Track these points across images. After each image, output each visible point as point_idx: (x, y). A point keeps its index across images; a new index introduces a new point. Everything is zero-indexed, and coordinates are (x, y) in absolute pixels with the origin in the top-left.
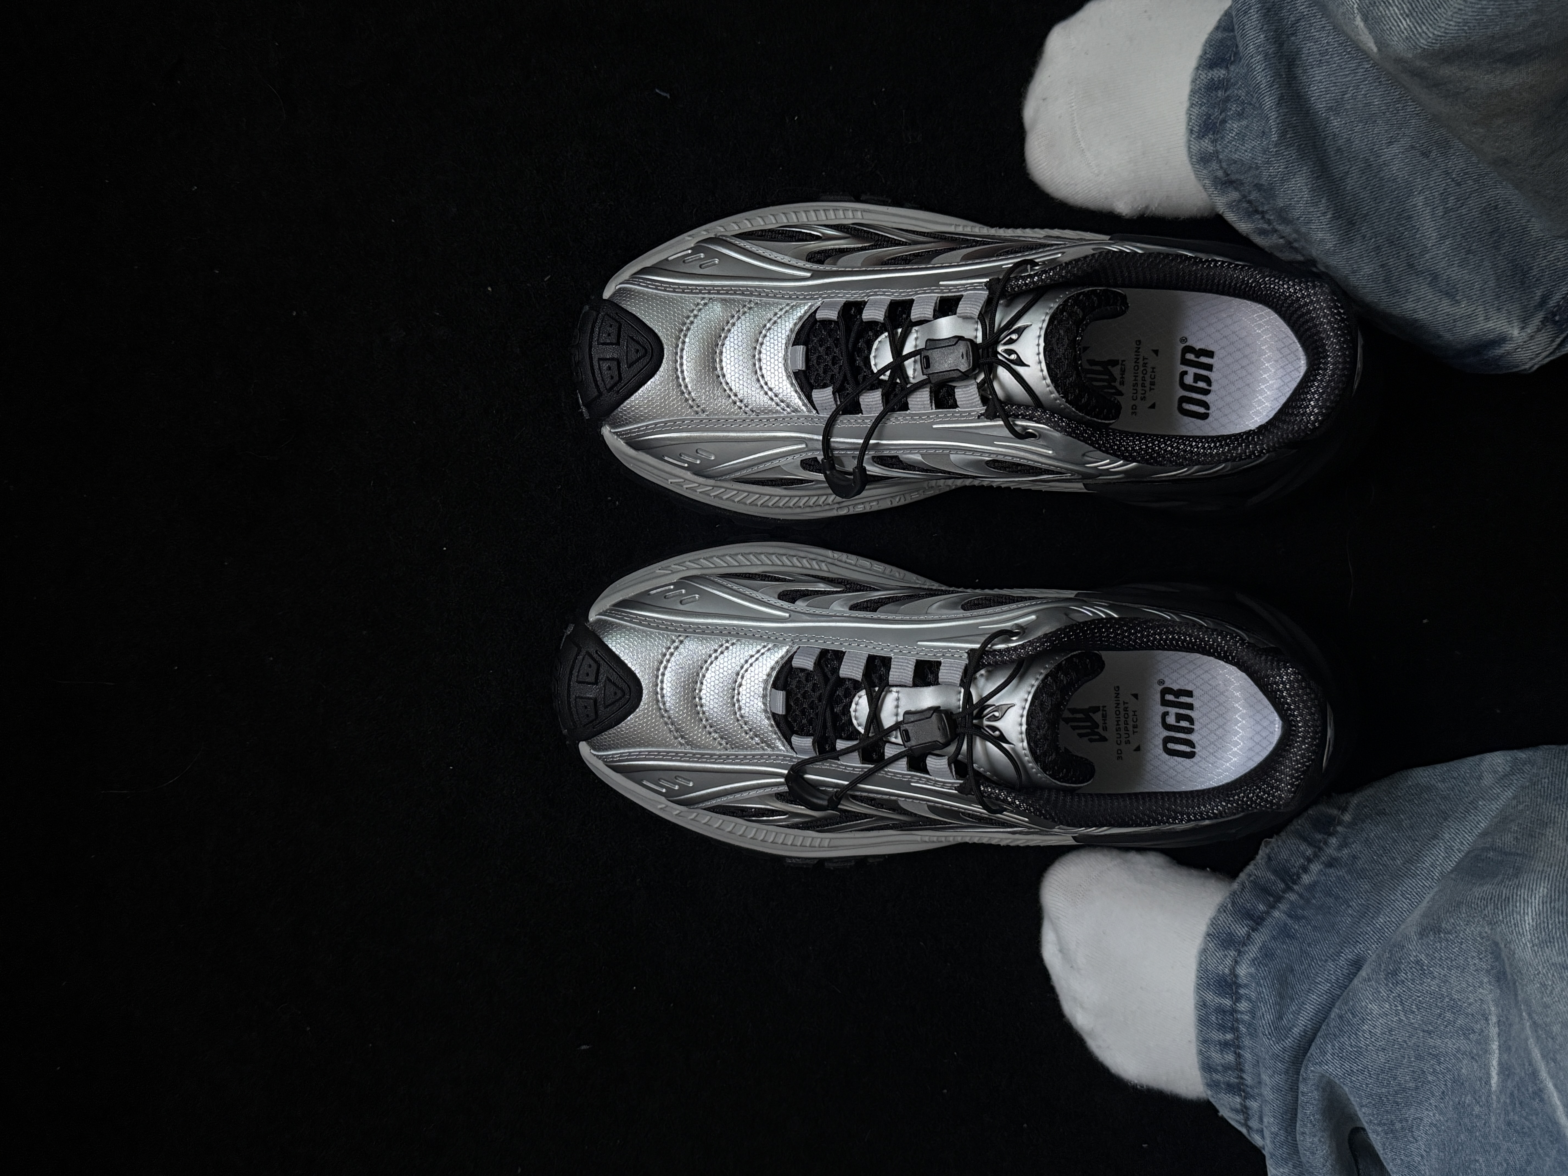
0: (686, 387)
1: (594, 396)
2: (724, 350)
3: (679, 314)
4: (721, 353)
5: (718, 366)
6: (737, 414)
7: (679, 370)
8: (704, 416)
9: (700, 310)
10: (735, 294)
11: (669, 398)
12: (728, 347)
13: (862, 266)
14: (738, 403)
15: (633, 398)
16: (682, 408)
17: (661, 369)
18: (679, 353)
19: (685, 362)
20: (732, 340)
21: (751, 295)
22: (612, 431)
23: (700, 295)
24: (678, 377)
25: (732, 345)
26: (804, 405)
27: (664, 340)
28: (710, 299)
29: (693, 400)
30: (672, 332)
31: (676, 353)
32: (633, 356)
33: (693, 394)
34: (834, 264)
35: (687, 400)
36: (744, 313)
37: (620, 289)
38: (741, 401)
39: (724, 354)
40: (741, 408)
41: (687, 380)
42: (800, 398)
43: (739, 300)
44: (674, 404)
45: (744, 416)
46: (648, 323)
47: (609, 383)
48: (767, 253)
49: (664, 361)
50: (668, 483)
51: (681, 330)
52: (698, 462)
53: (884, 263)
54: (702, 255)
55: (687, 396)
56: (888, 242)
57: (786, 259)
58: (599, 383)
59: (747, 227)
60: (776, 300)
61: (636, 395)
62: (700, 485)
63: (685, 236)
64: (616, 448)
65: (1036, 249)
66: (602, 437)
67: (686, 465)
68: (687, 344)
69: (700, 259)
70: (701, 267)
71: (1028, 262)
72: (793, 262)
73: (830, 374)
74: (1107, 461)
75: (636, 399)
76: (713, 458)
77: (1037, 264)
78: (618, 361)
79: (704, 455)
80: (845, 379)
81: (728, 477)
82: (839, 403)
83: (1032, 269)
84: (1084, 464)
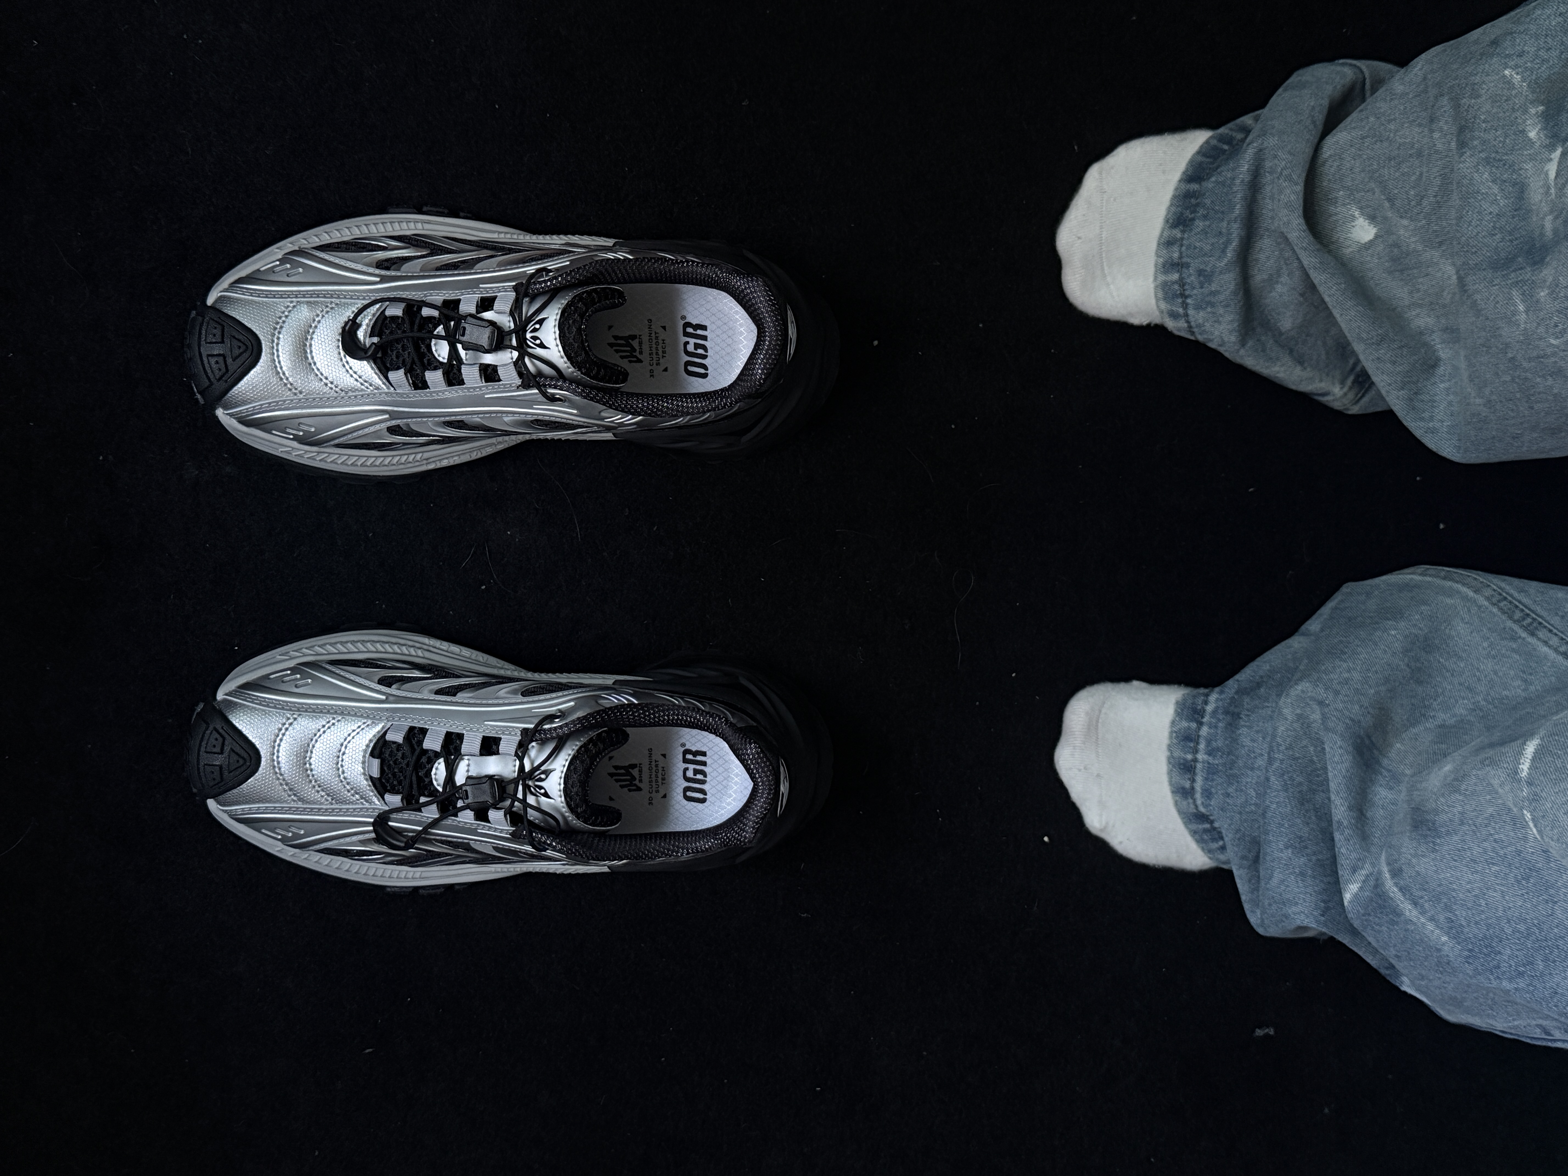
0: (284, 374)
1: (206, 386)
2: (313, 343)
3: (272, 315)
4: (311, 345)
5: (309, 356)
6: (329, 393)
7: (277, 360)
8: (301, 396)
9: (290, 312)
10: (318, 297)
11: (270, 383)
12: (316, 340)
13: (421, 270)
14: (329, 385)
15: (239, 385)
16: (282, 391)
17: (261, 361)
18: (275, 348)
19: (280, 354)
20: (319, 334)
21: (332, 297)
22: (225, 412)
23: (289, 300)
24: (276, 367)
25: (319, 338)
26: (384, 383)
27: (261, 338)
28: (298, 302)
29: (291, 384)
30: (268, 331)
31: (273, 347)
32: (237, 352)
33: (290, 379)
34: (398, 270)
35: (286, 385)
36: (327, 312)
37: (221, 296)
38: (332, 383)
39: (313, 347)
40: (331, 388)
41: (284, 368)
42: (380, 378)
43: (322, 303)
44: (275, 389)
45: (336, 395)
46: (246, 324)
47: (218, 374)
48: (343, 263)
49: (263, 354)
50: (279, 452)
51: (275, 329)
52: (301, 433)
53: (438, 269)
54: (288, 266)
55: (285, 381)
56: (442, 250)
57: (359, 267)
58: (209, 375)
59: (326, 239)
60: (353, 301)
61: (242, 383)
62: (306, 452)
63: (273, 248)
64: (230, 426)
65: (553, 257)
66: (217, 417)
67: (291, 437)
68: (282, 340)
69: (287, 269)
70: (288, 276)
71: (544, 269)
72: (365, 269)
73: (401, 359)
74: (620, 416)
75: (242, 386)
76: (313, 430)
77: (550, 271)
78: (224, 356)
79: (306, 428)
80: (413, 362)
81: (328, 444)
82: (411, 382)
83: (547, 275)
84: (603, 419)
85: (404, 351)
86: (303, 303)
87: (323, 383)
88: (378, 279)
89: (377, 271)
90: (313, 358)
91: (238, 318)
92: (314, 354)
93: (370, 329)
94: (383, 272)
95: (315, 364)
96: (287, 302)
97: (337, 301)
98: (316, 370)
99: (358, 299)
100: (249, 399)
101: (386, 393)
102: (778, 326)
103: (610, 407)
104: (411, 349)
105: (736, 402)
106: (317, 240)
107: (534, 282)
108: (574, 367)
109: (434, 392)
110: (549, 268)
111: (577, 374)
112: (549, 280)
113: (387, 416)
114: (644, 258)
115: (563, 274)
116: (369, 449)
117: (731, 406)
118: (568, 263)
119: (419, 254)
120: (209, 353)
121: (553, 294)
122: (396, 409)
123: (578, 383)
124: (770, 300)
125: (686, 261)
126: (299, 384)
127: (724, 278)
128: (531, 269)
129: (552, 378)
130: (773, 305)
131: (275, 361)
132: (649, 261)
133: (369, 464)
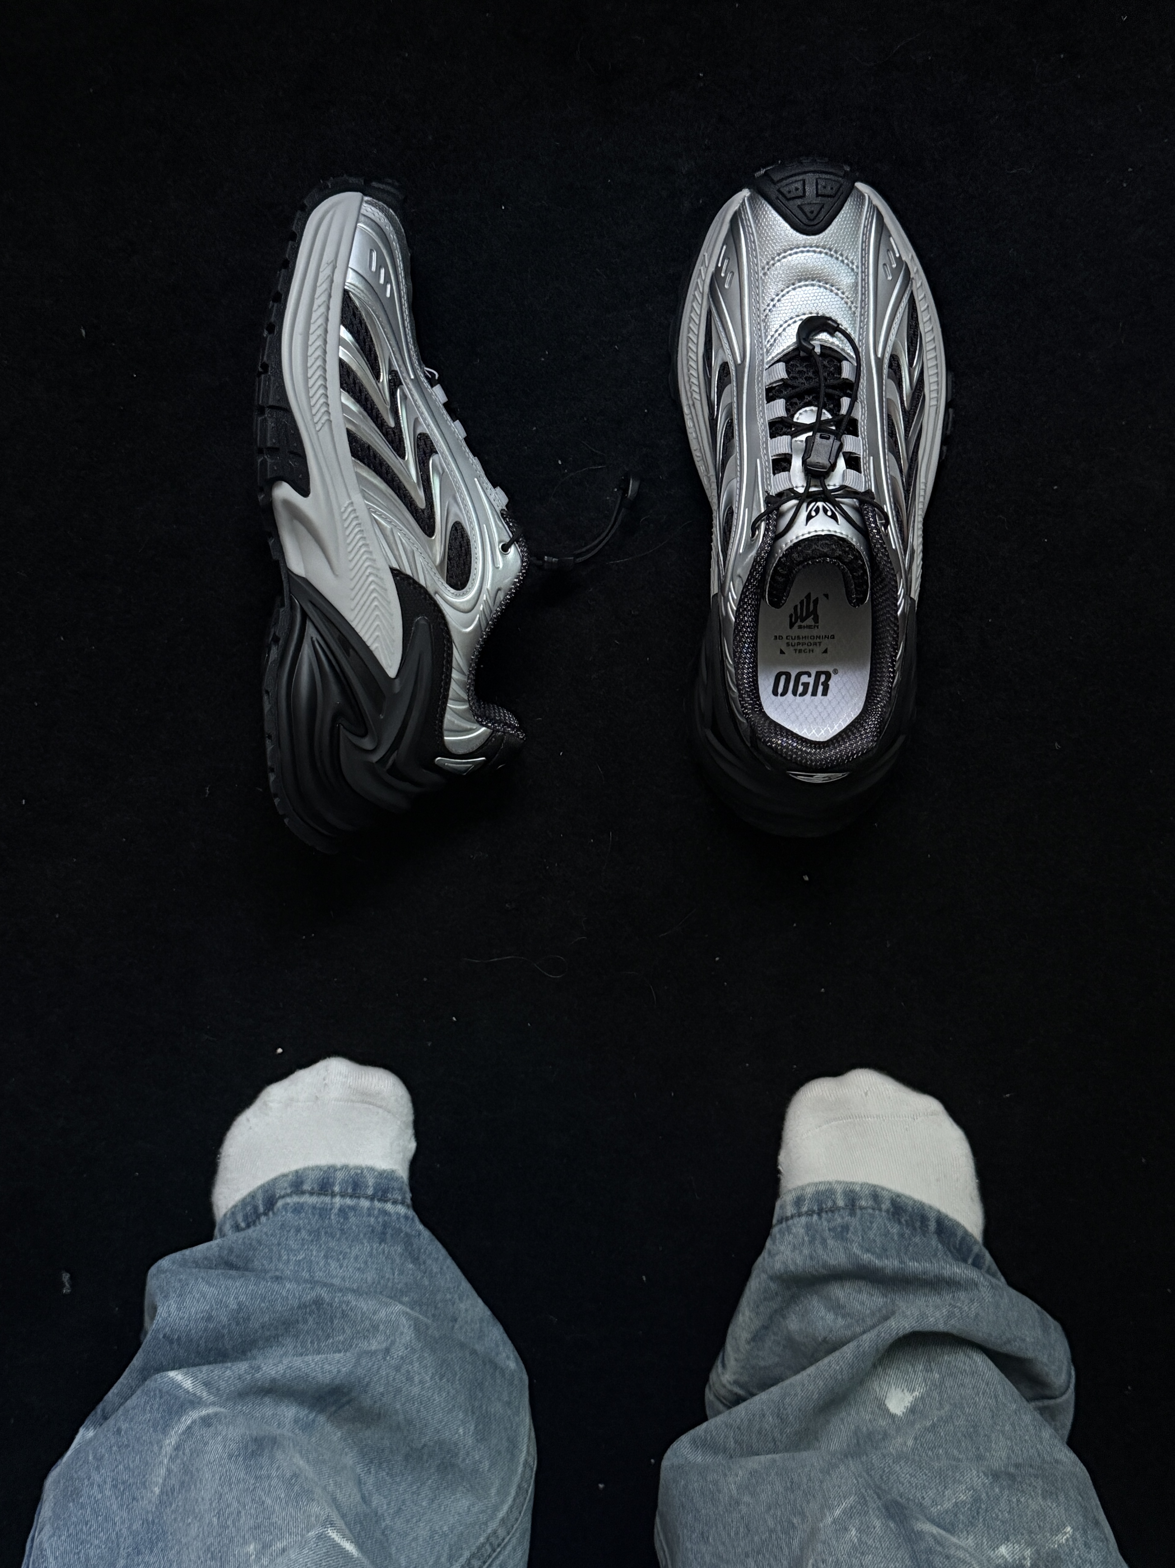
0: (784, 257)
1: (773, 177)
2: (816, 288)
3: (844, 247)
4: (813, 285)
5: (802, 283)
6: (763, 303)
7: (798, 250)
8: (761, 274)
9: (848, 265)
10: (862, 294)
11: (774, 243)
12: (818, 291)
13: (888, 400)
14: (772, 303)
15: (773, 212)
16: (766, 255)
17: (798, 234)
18: (811, 249)
19: (805, 254)
22: (746, 199)
23: (860, 264)
24: (791, 249)
25: (820, 294)
26: (773, 358)
27: (821, 235)
28: (858, 274)
29: (773, 265)
30: (828, 241)
31: (811, 247)
32: (807, 209)
33: (778, 264)
36: (846, 303)
37: (864, 196)
38: (774, 306)
39: (811, 288)
40: (768, 305)
41: (789, 258)
42: (778, 354)
43: (856, 297)
44: (769, 248)
46: (836, 220)
48: (897, 321)
49: (805, 237)
50: (704, 252)
51: (830, 250)
52: (723, 275)
53: (889, 416)
54: (894, 266)
55: (777, 258)
56: (908, 421)
57: (892, 337)
58: (784, 181)
59: (921, 306)
60: (858, 329)
61: (775, 214)
62: (704, 281)
63: (913, 253)
64: (733, 202)
65: (900, 533)
66: (741, 190)
67: (719, 265)
68: (819, 255)
69: (891, 264)
70: (885, 264)
71: (887, 523)
72: (890, 343)
73: (797, 375)
74: (735, 597)
75: (772, 214)
76: (726, 286)
77: (886, 528)
78: (803, 196)
79: (728, 279)
80: (794, 387)
81: (712, 302)
82: (774, 385)
83: (881, 524)
84: (732, 579)
85: (806, 378)
86: (857, 278)
87: (774, 296)
88: (879, 355)
89: (887, 356)
90: (800, 287)
91: (842, 212)
92: (804, 288)
93: (829, 345)
94: (886, 361)
95: (794, 289)
96: (858, 262)
97: (858, 314)
98: (787, 290)
99: (860, 334)
100: (759, 221)
101: (762, 360)
102: (826, 761)
103: (745, 587)
104: (807, 386)
105: (747, 719)
106: (920, 298)
107: (874, 510)
108: (787, 550)
109: (763, 408)
110: (889, 527)
111: (780, 553)
112: (876, 525)
113: (739, 362)
114: (898, 626)
115: (882, 540)
116: (705, 344)
117: (744, 713)
118: (894, 547)
119: (905, 399)
120: (807, 182)
121: (863, 530)
122: (747, 370)
123: (771, 554)
124: (853, 755)
125: (894, 670)
126: (773, 272)
127: (876, 708)
128: (888, 508)
129: (776, 526)
130: (848, 758)
131: (798, 248)
132: (895, 631)
133: (690, 345)
